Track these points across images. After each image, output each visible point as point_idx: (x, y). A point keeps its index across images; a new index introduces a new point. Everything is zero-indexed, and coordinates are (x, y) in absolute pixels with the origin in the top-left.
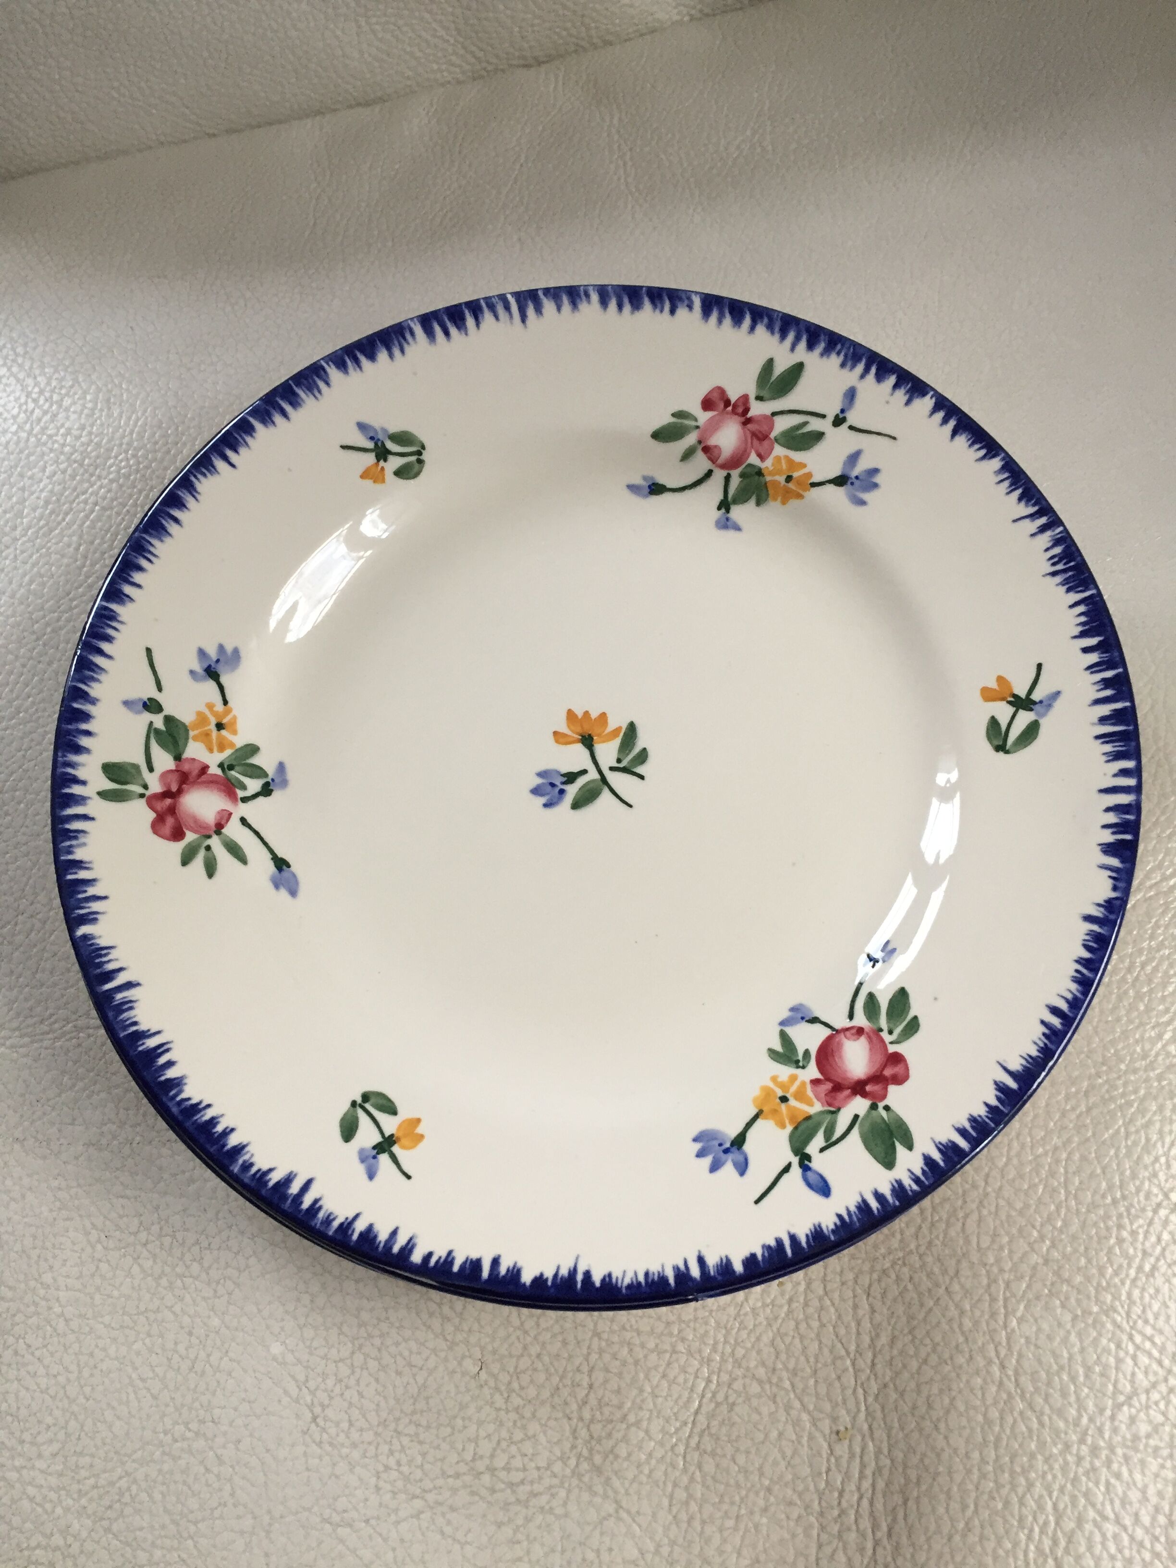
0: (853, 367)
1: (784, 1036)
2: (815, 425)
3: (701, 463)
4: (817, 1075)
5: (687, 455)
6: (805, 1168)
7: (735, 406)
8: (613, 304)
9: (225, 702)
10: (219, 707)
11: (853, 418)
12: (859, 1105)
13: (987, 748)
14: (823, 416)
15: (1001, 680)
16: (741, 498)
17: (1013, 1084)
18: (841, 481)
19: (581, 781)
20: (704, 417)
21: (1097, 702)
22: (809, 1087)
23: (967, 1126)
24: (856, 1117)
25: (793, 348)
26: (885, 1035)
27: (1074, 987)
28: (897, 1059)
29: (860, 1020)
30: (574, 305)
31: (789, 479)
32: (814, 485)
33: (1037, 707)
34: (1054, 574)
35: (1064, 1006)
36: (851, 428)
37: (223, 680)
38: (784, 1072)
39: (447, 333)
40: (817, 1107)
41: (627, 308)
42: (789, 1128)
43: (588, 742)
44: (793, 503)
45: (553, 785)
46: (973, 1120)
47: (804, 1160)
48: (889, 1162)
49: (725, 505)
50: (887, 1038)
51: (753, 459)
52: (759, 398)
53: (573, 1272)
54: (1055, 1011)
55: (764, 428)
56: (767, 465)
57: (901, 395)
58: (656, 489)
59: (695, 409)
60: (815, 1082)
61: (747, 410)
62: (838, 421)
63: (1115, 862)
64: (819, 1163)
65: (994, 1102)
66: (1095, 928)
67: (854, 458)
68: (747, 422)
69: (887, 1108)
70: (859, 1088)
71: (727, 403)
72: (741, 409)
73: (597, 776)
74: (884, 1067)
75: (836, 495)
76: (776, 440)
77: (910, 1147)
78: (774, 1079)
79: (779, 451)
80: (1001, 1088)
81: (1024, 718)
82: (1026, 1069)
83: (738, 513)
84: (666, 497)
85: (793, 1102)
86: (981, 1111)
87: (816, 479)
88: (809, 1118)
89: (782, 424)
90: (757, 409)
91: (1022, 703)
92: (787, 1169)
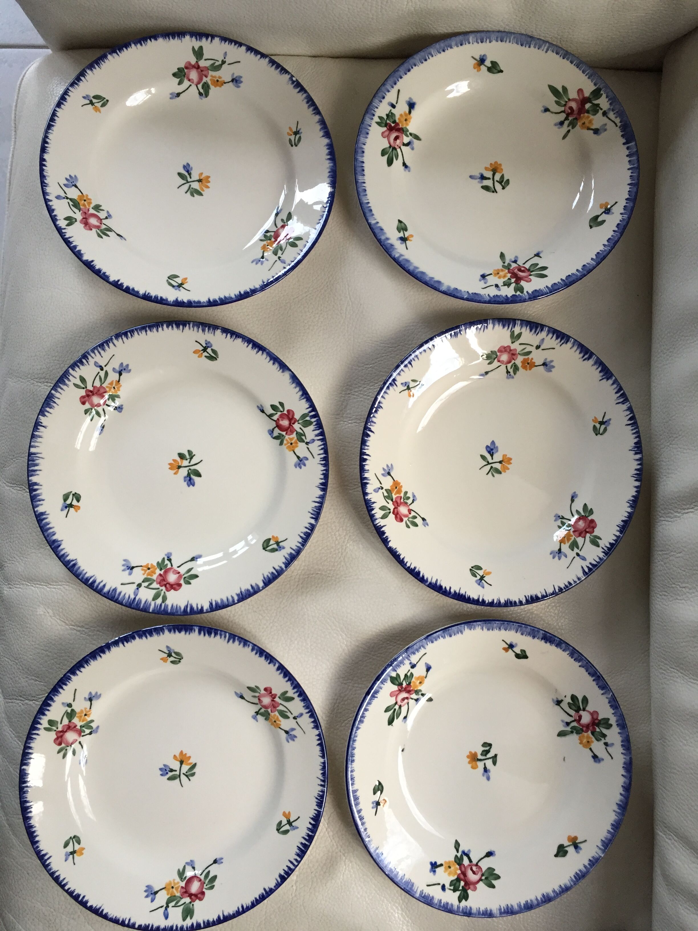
0: (306, 709)
1: (184, 867)
2: (289, 714)
3: (256, 701)
4: (184, 886)
5: (254, 697)
6: (166, 909)
7: (272, 695)
8: (254, 652)
9: (90, 708)
10: (88, 709)
11: (298, 720)
12: (187, 900)
13: (275, 827)
14: (292, 714)
15: (289, 812)
16: (262, 715)
17: (222, 918)
18: (287, 732)
19: (174, 773)
20: (263, 692)
21: (304, 838)
22: (180, 888)
23: (206, 921)
24: (185, 903)
25: (294, 693)
26: (205, 885)
27: (250, 904)
28: (203, 893)
29: (202, 877)
30: (244, 646)
31: (275, 721)
32: (280, 728)
33: (292, 827)
34: (317, 798)
35: (245, 907)
36: (297, 722)
37: (93, 702)
38: (178, 879)
39: (205, 635)
40: (178, 894)
41: (258, 655)
42: (169, 896)
43: (182, 762)
44: (273, 727)
45: (166, 770)
46: (208, 921)
47: (167, 906)
48: (184, 919)
49: (257, 713)
50: (205, 886)
51: (269, 710)
52: (279, 698)
53: (100, 908)
54: (242, 907)
55: (276, 705)
56: (272, 714)
57: (312, 725)
58: (242, 697)
59: (262, 689)
60: (182, 887)
61: (275, 698)
62: (295, 718)
63: (279, 880)
64: (170, 909)
65: (215, 920)
66: (264, 893)
67: (293, 729)
68: (273, 701)
69: (193, 905)
70: (190, 895)
71: (271, 693)
72: (273, 697)
73: (178, 774)
74: (199, 893)
75: (284, 735)
76: (278, 710)
77: (191, 918)
78: (174, 880)
79: (277, 713)
80: (219, 917)
81: (287, 827)
82: (227, 916)
83: (259, 717)
84: (243, 700)
85: (174, 889)
86: (211, 920)
87: (281, 727)
88: (175, 896)
89: (281, 708)
90: (277, 699)
91: (289, 823)
92: (162, 907)
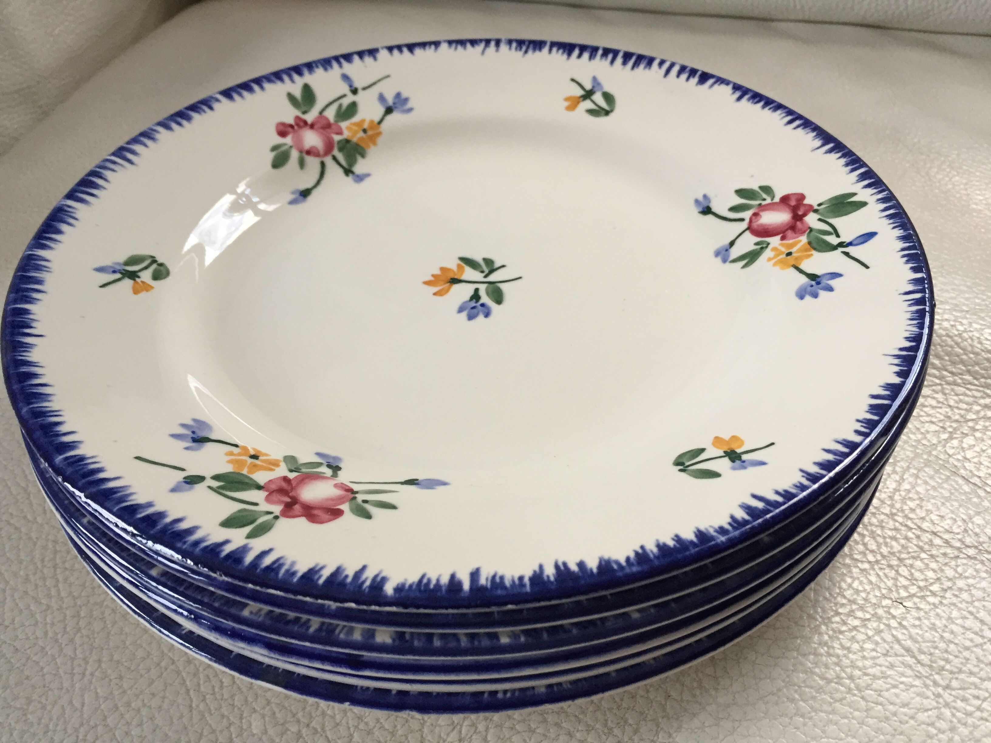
0: (331, 67)
1: (734, 261)
2: (346, 102)
3: (313, 163)
4: (778, 237)
5: (302, 164)
6: (850, 244)
7: (298, 125)
8: (174, 125)
9: (236, 446)
10: (236, 450)
11: (358, 84)
12: (811, 218)
13: (602, 120)
14: (344, 96)
15: (567, 99)
16: (352, 161)
17: (831, 145)
18: (389, 110)
19: (482, 293)
20: (288, 140)
21: (612, 62)
22: (784, 242)
23: (850, 168)
24: (820, 220)
25: (292, 81)
26: (764, 203)
27: (779, 112)
28: (785, 199)
29: (747, 215)
30: (153, 139)
31: (365, 131)
32: (380, 123)
33: (595, 89)
34: (526, 52)
35: (789, 118)
36: (364, 89)
38: (768, 253)
39: (92, 195)
40: (804, 239)
41: (184, 122)
42: (814, 252)
43: (455, 281)
44: (380, 140)
45: (474, 308)
46: (847, 165)
47: (841, 245)
48: (863, 204)
49: (348, 172)
50: (769, 201)
51: (337, 138)
52: (304, 113)
53: (898, 357)
54: (790, 122)
55: (324, 122)
56: (346, 134)
57: (368, 60)
58: (305, 194)
59: (279, 140)
60: (783, 238)
61: (305, 123)
62: (355, 91)
63: (711, 81)
64: (846, 238)
65: (839, 155)
66: (747, 97)
67: (382, 98)
68: (312, 126)
69: (819, 205)
70: (798, 217)
71: (291, 126)
72: (301, 124)
73: (485, 286)
74: (789, 206)
75: (395, 118)
76: (336, 122)
77: (854, 194)
78: (769, 259)
79: (344, 125)
80: (830, 151)
81: (598, 97)
82: (823, 139)
83: (360, 167)
84: (315, 193)
85: (793, 250)
86: (843, 161)
87: (377, 119)
88: (810, 243)
89: (330, 114)
90: (310, 117)
91: (588, 95)
92: (847, 254)
